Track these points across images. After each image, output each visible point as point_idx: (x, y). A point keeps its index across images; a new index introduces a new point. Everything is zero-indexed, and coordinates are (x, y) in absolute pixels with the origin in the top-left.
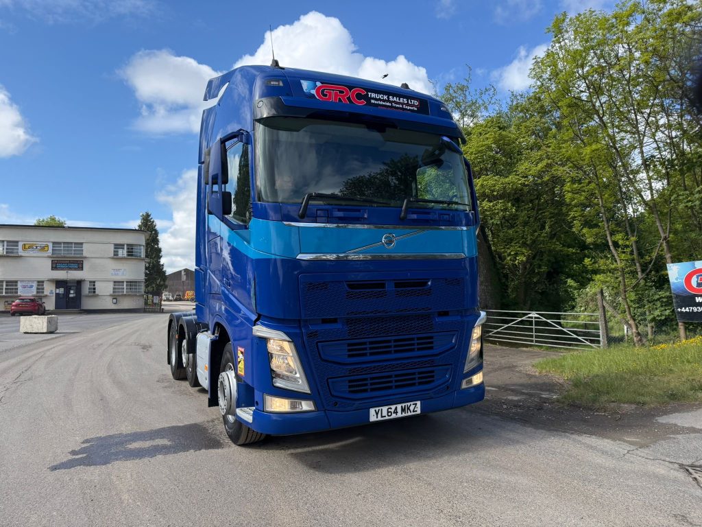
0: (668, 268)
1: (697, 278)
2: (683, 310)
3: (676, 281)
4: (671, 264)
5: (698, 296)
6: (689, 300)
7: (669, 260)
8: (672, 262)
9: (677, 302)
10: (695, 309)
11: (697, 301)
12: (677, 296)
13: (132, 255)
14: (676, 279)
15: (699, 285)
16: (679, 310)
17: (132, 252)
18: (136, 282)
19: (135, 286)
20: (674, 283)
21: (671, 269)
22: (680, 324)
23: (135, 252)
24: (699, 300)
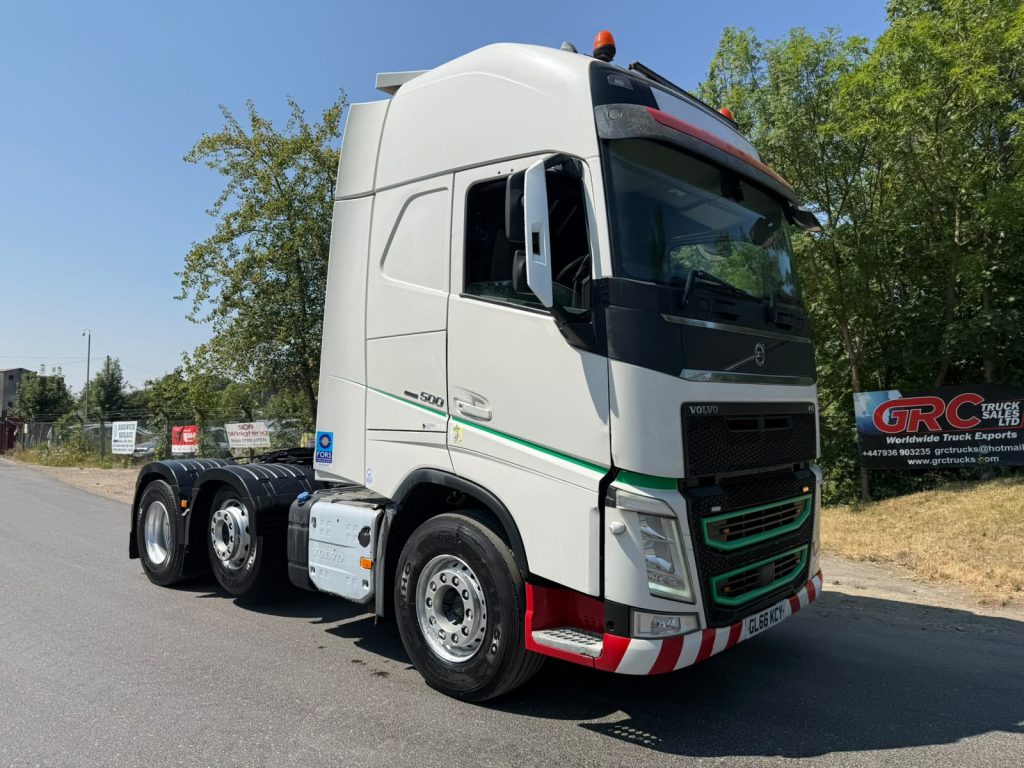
0: (855, 397)
1: (890, 411)
2: (870, 454)
3: (862, 416)
4: (859, 394)
5: (890, 435)
6: (875, 438)
7: (857, 388)
8: (861, 391)
9: (862, 444)
10: (885, 453)
11: (888, 442)
12: (863, 436)
14: (864, 413)
15: (892, 421)
16: (865, 453)
20: (860, 418)
21: (858, 400)
24: (890, 440)
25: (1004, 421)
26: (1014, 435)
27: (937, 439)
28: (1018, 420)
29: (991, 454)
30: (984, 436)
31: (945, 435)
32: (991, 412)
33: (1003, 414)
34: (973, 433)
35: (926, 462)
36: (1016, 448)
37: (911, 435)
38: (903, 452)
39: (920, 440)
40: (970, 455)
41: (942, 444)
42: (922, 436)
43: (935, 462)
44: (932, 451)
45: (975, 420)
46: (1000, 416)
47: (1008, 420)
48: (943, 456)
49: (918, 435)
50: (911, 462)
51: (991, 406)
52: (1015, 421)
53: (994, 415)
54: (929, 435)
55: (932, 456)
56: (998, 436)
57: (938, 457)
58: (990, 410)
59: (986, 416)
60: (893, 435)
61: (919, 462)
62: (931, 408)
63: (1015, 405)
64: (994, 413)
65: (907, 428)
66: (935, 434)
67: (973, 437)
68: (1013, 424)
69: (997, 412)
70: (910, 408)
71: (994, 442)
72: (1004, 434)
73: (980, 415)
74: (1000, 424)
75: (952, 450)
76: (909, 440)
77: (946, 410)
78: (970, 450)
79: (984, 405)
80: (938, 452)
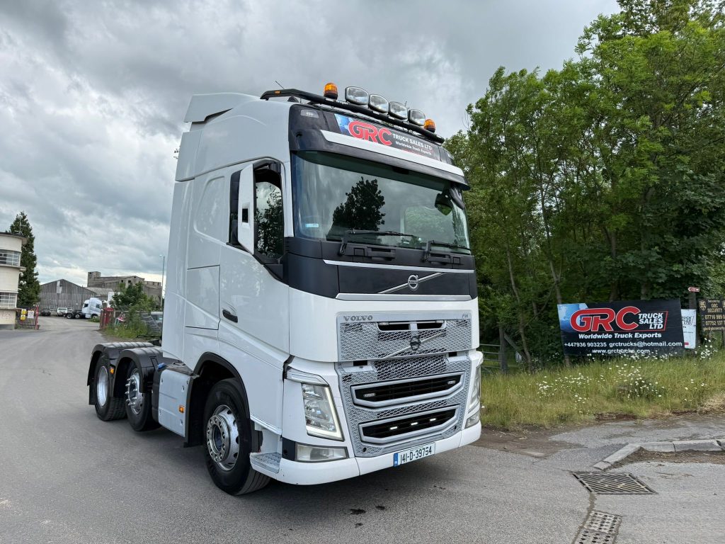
0: (558, 308)
1: (581, 317)
2: (569, 345)
3: (564, 320)
4: (561, 305)
5: (581, 333)
6: (573, 336)
7: (560, 301)
8: (563, 303)
9: (564, 338)
10: (578, 345)
12: (565, 333)
13: (5, 263)
14: (565, 318)
15: (582, 324)
16: (566, 345)
17: (5, 259)
18: (7, 294)
19: (7, 298)
20: (562, 321)
21: (561, 310)
22: (566, 357)
23: (9, 259)
24: (581, 336)
25: (653, 326)
26: (660, 336)
27: (610, 336)
28: (662, 326)
29: (645, 348)
30: (641, 335)
31: (616, 334)
32: (645, 319)
33: (652, 321)
34: (633, 333)
35: (604, 351)
36: (661, 344)
37: (594, 333)
38: (590, 345)
39: (599, 337)
40: (631, 348)
41: (614, 340)
42: (601, 334)
43: (610, 352)
44: (608, 344)
45: (634, 325)
46: (650, 322)
47: (655, 325)
48: (615, 348)
49: (599, 333)
50: (595, 351)
51: (645, 315)
52: (660, 326)
53: (647, 321)
54: (605, 334)
55: (607, 348)
56: (650, 336)
57: (611, 349)
58: (644, 318)
59: (642, 322)
60: (583, 333)
61: (599, 351)
62: (606, 316)
63: (660, 315)
64: (647, 320)
65: (591, 328)
66: (609, 333)
67: (633, 336)
68: (659, 328)
69: (649, 320)
70: (593, 316)
71: (647, 340)
72: (653, 335)
73: (638, 321)
74: (651, 328)
75: (620, 344)
76: (592, 336)
77: (616, 317)
78: (631, 344)
79: (640, 315)
80: (611, 345)
